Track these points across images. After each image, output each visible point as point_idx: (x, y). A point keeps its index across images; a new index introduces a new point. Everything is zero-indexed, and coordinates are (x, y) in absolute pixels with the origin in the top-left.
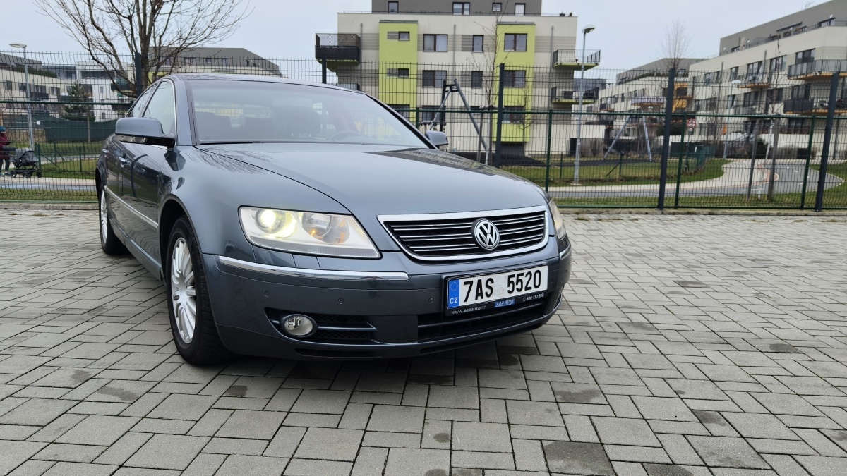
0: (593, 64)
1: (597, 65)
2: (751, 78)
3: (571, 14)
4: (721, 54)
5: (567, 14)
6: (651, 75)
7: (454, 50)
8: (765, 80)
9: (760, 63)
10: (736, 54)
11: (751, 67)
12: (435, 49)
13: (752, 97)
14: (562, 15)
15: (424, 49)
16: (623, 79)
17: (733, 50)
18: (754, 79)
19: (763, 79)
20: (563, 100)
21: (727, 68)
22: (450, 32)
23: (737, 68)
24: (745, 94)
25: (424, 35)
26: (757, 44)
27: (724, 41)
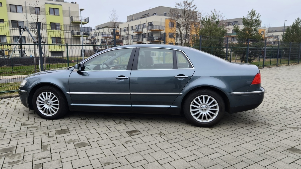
0: (86, 22)
1: (88, 23)
2: (137, 30)
3: (76, 3)
4: (128, 22)
5: (74, 3)
6: (107, 27)
7: (26, 12)
8: (141, 31)
9: (139, 25)
10: (132, 22)
11: (137, 26)
12: (17, 12)
13: (138, 36)
14: (72, 3)
15: (11, 11)
16: (98, 28)
17: (131, 20)
18: (138, 30)
19: (140, 30)
20: (77, 35)
21: (130, 26)
22: (23, 5)
23: (133, 26)
24: (136, 35)
25: (10, 5)
26: (138, 19)
27: (128, 17)
